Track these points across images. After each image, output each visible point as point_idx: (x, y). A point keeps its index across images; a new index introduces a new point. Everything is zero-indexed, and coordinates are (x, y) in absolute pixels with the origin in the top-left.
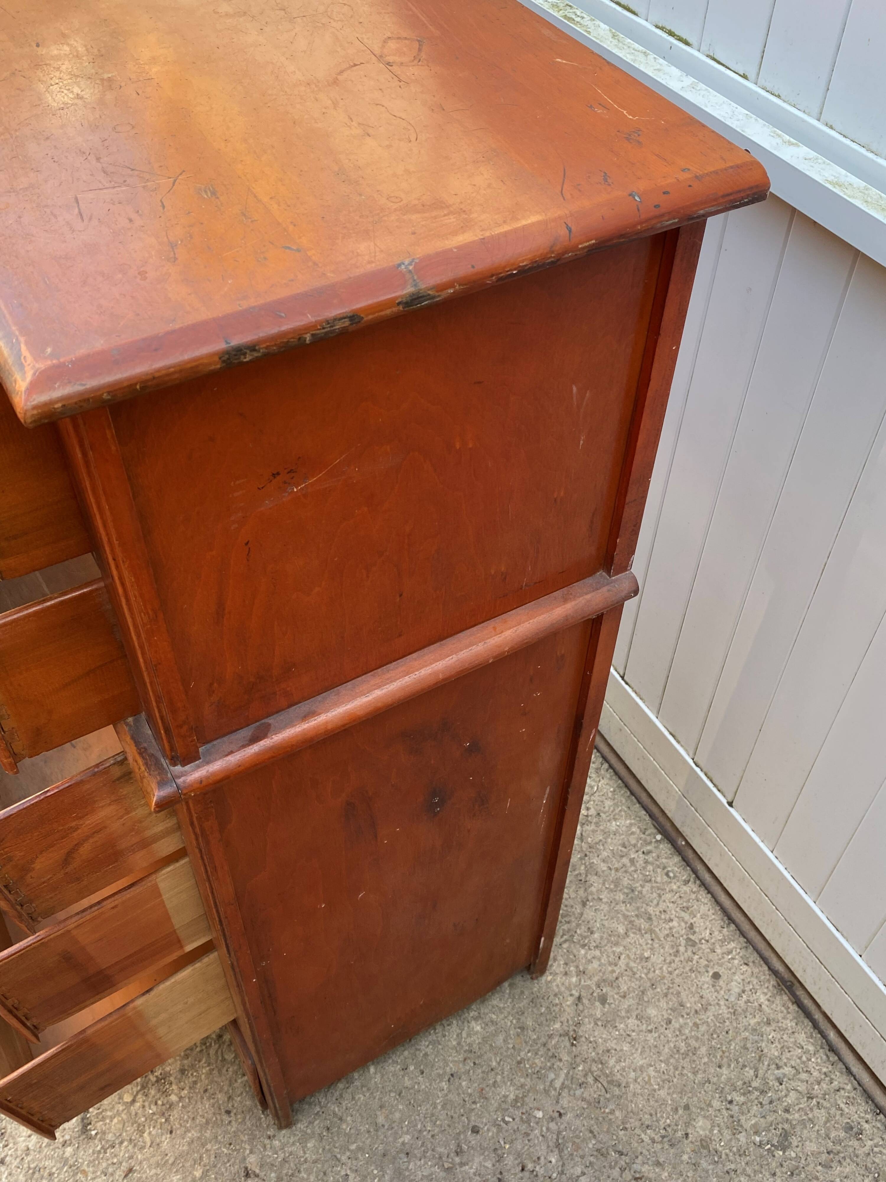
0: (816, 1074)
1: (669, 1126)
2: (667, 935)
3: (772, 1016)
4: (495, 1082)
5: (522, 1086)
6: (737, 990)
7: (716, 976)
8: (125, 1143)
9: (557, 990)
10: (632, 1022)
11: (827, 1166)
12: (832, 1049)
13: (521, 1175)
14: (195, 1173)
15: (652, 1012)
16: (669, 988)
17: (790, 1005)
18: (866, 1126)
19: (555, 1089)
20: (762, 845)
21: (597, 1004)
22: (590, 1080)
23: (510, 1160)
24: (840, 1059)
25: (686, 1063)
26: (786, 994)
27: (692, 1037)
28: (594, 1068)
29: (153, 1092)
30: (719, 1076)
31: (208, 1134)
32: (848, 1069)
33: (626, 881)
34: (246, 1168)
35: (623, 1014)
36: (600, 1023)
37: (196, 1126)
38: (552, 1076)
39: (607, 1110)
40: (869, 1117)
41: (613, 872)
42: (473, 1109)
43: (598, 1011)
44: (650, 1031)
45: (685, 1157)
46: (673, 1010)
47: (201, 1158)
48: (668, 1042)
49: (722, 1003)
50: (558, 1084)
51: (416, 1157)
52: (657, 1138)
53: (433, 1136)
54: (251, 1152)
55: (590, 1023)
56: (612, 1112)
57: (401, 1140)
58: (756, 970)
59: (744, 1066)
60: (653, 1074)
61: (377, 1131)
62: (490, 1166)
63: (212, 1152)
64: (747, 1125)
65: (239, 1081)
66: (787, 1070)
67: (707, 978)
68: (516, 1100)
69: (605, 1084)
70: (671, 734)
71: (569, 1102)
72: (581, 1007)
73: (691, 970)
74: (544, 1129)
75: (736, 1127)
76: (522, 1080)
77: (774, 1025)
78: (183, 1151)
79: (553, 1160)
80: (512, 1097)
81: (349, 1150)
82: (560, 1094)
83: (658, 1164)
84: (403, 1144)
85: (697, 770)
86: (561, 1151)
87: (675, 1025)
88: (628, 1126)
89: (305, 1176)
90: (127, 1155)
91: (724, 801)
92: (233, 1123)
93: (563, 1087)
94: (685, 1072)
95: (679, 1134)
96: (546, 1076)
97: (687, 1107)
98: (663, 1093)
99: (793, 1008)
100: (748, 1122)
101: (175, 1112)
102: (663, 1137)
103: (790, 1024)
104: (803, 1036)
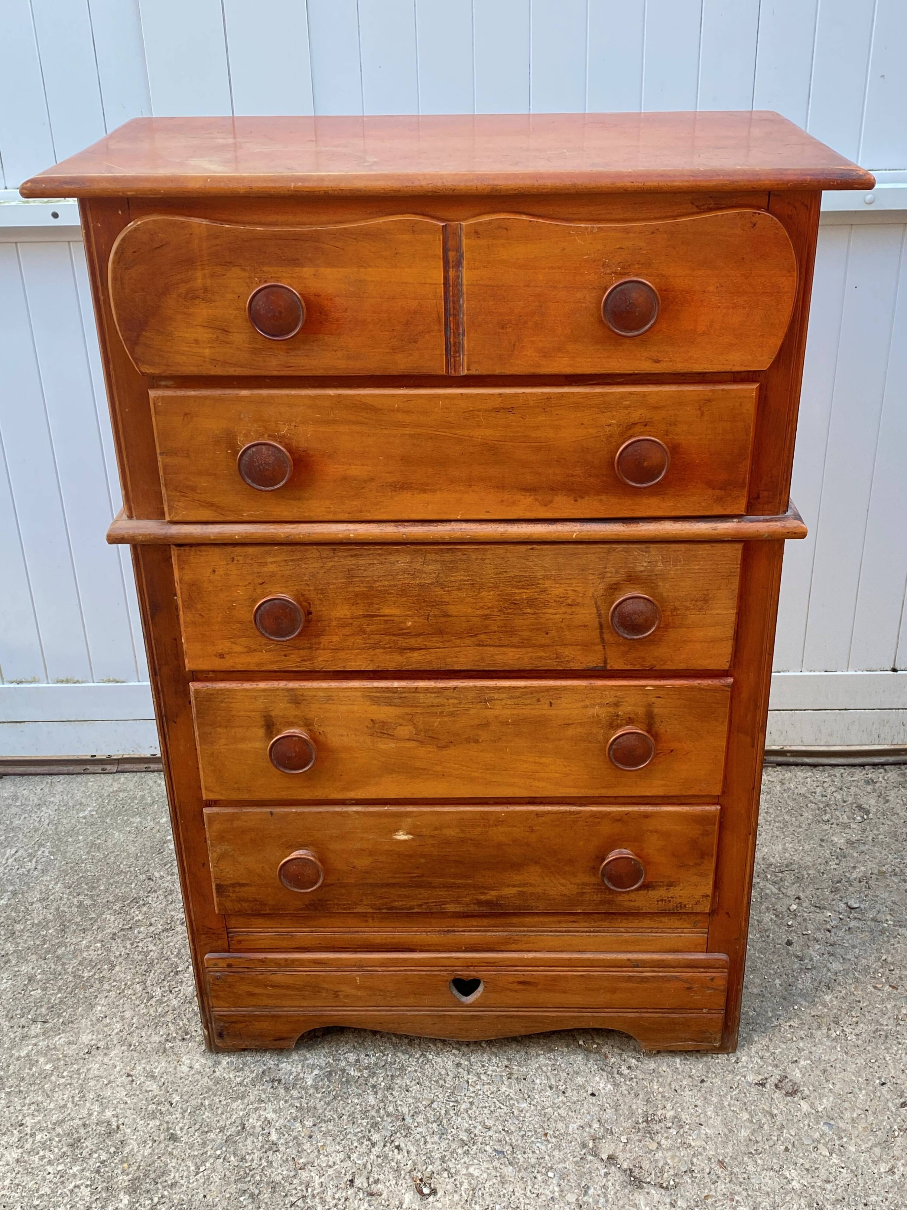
0: (827, 780)
1: (831, 853)
4: (758, 921)
5: (767, 908)
8: (695, 1160)
11: (887, 801)
12: (815, 766)
13: (833, 933)
14: (744, 1119)
17: (776, 769)
18: (870, 775)
22: (780, 875)
23: (819, 935)
27: (774, 818)
28: (773, 870)
30: (808, 818)
34: (756, 1084)
37: (704, 1106)
38: (768, 891)
39: (806, 876)
40: (864, 772)
42: (773, 939)
45: (855, 854)
47: (733, 1111)
48: (772, 829)
50: (776, 890)
51: (794, 982)
52: (837, 861)
53: (783, 967)
54: (744, 1077)
56: (809, 875)
57: (778, 986)
59: (807, 805)
60: (791, 845)
61: (764, 996)
62: (819, 947)
63: (732, 1102)
65: (678, 1066)
66: (818, 790)
69: (786, 869)
71: (791, 891)
74: (805, 910)
75: (846, 826)
76: (763, 907)
78: (722, 1121)
79: (830, 914)
80: (773, 917)
81: (771, 1017)
82: (784, 893)
83: (854, 868)
84: (781, 985)
86: (825, 908)
88: (822, 871)
89: (780, 1050)
90: (706, 1162)
92: (714, 1081)
93: (779, 889)
94: (797, 831)
95: (838, 851)
96: (767, 895)
97: (822, 840)
98: (807, 847)
99: (779, 768)
100: (845, 819)
101: (683, 1117)
102: (837, 858)
103: (789, 775)
104: (800, 774)
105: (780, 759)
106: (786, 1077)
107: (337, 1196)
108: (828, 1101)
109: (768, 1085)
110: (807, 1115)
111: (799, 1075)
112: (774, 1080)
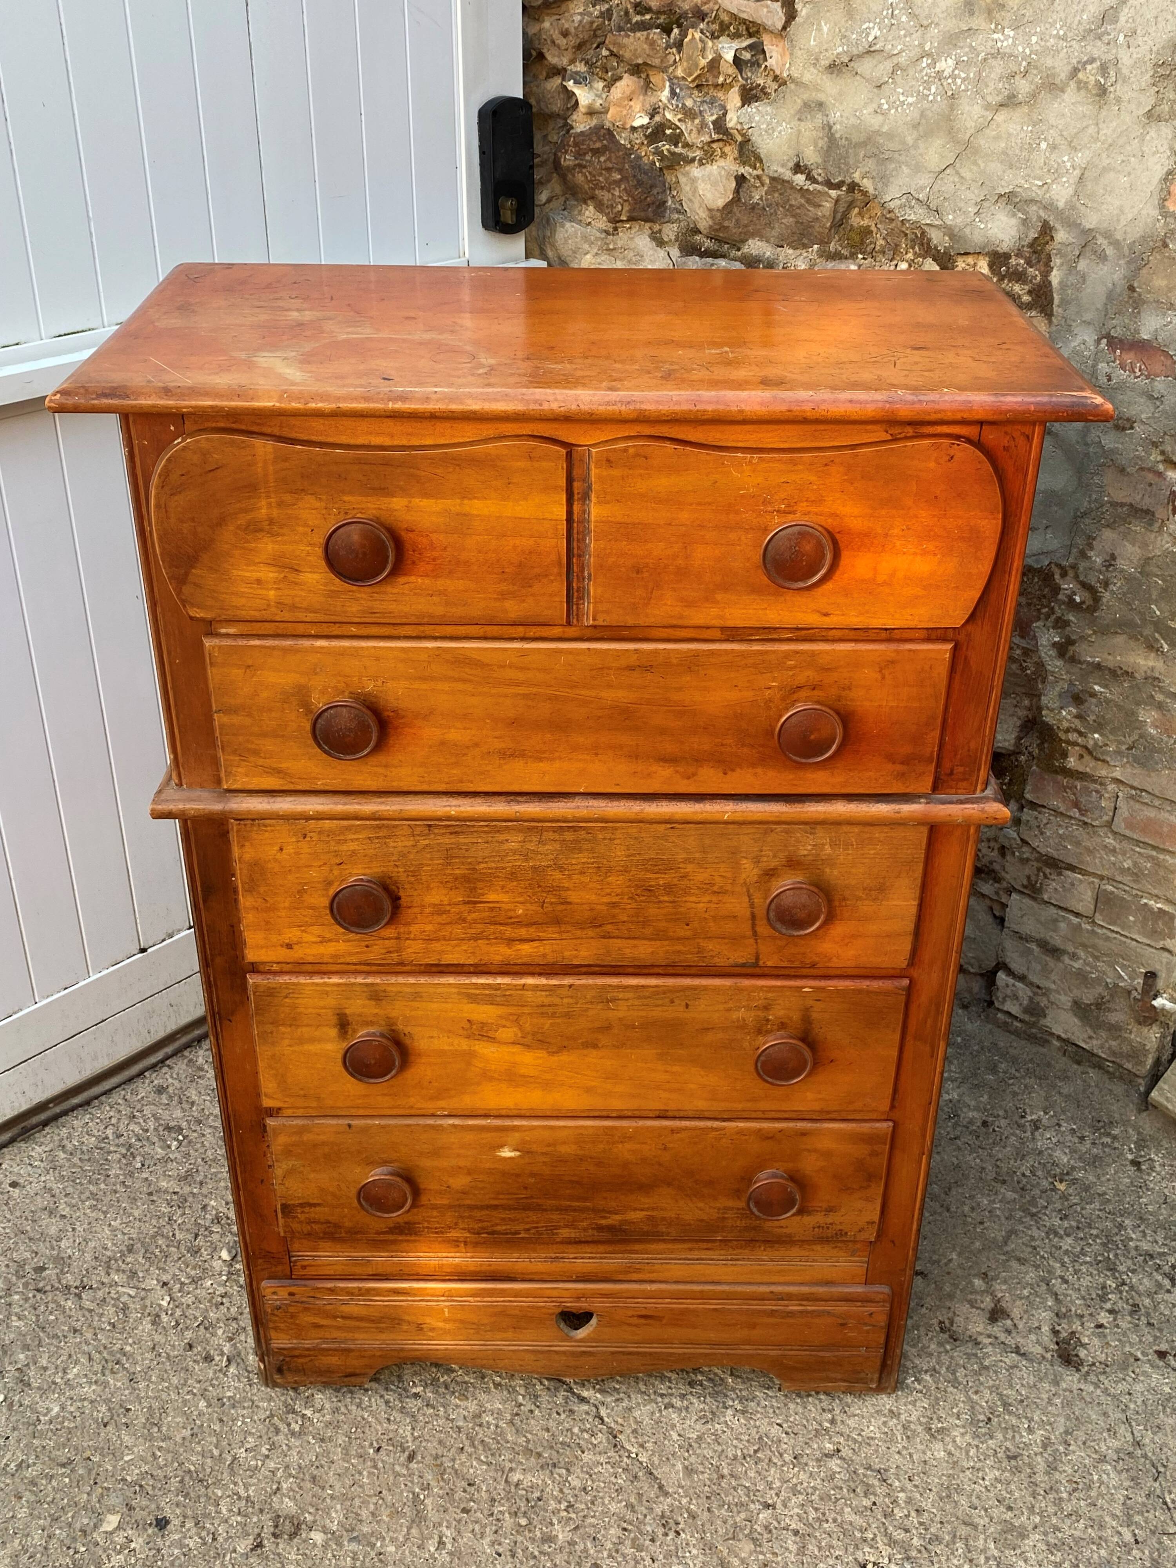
0: (111, 1114)
1: (168, 1204)
3: (57, 1143)
6: (29, 1169)
7: (14, 1185)
10: (64, 1244)
12: (87, 1103)
15: (53, 1231)
16: (26, 1219)
17: (45, 1131)
18: (156, 1083)
19: (139, 1293)
21: (44, 1274)
24: (96, 1098)
25: (106, 1199)
26: (33, 1134)
27: (79, 1197)
30: (117, 1176)
32: (105, 1093)
34: (252, 1550)
35: (55, 1252)
36: (66, 1269)
38: (124, 1298)
40: (147, 1081)
43: (51, 1273)
44: (74, 1229)
45: (195, 1191)
46: (50, 1214)
48: (85, 1214)
49: (43, 1179)
50: (133, 1292)
52: (180, 1211)
55: (66, 1278)
58: (7, 1157)
59: (107, 1159)
60: (118, 1222)
64: (162, 1153)
66: (109, 1132)
67: (16, 1192)
72: (48, 1288)
75: (165, 1161)
77: (65, 1142)
82: (145, 1289)
87: (66, 1211)
93: (136, 1287)
94: (115, 1199)
95: (175, 1197)
96: (126, 1302)
97: (150, 1194)
98: (137, 1213)
99: (48, 1129)
100: (159, 1153)
102: (179, 1208)
103: (64, 1131)
104: (78, 1122)
105: (43, 1116)
106: (279, 1516)
108: (337, 1512)
109: (265, 1542)
110: (325, 1546)
111: (290, 1504)
112: (268, 1530)
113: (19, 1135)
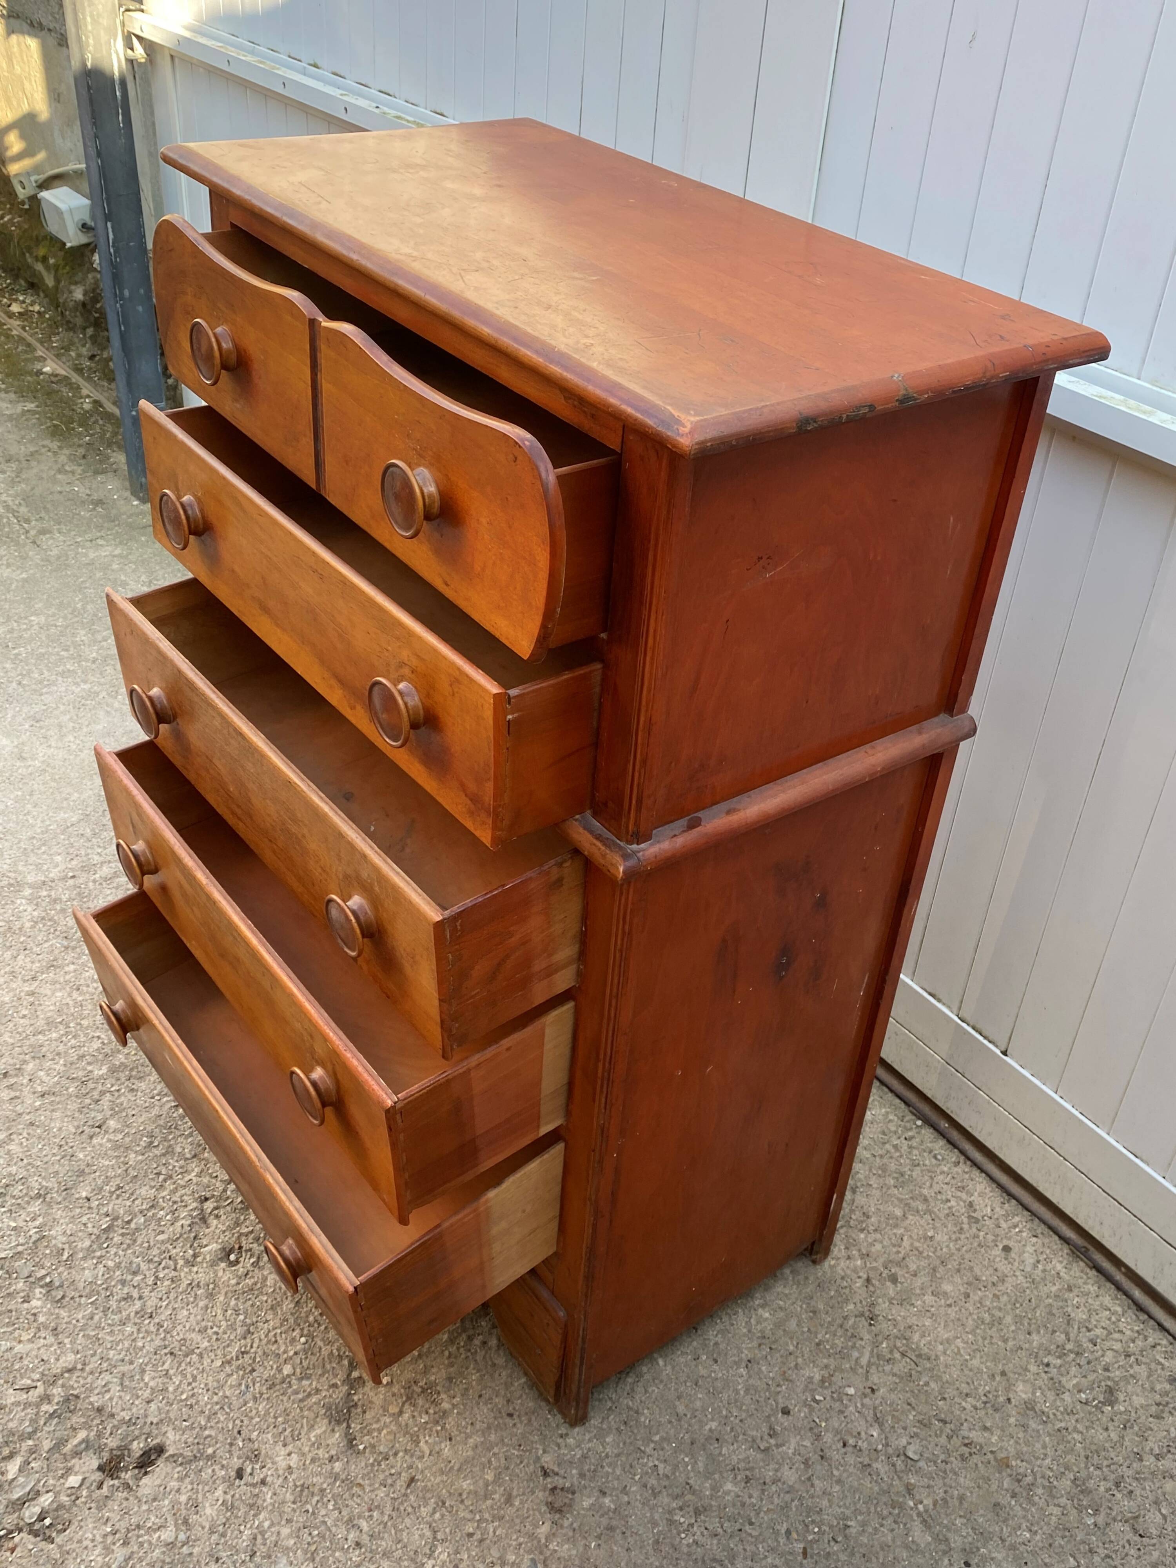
0: (1128, 1333)
1: (989, 1392)
2: (948, 1215)
3: (1072, 1282)
4: (797, 1365)
5: (826, 1367)
6: (1032, 1261)
7: (1007, 1249)
8: (401, 1454)
9: (843, 1274)
10: (929, 1299)
11: (1159, 1417)
12: (1140, 1308)
13: (843, 1450)
14: (486, 1477)
15: (947, 1287)
16: (960, 1264)
17: (1088, 1270)
19: (862, 1367)
20: (1044, 1088)
21: (888, 1284)
22: (897, 1355)
23: (828, 1438)
24: (1151, 1317)
25: (993, 1332)
26: (1082, 1260)
27: (995, 1308)
28: (899, 1344)
29: (420, 1402)
30: (1030, 1342)
31: (493, 1437)
32: (1160, 1325)
33: (893, 1166)
34: (543, 1468)
35: (918, 1291)
36: (895, 1302)
37: (477, 1431)
38: (855, 1354)
39: (921, 1383)
41: (878, 1159)
42: (779, 1392)
43: (891, 1290)
44: (950, 1306)
45: (1012, 1420)
46: (969, 1284)
47: (490, 1462)
48: (970, 1314)
49: (1018, 1273)
50: (864, 1361)
51: (727, 1442)
52: (979, 1405)
53: (741, 1421)
54: (544, 1452)
55: (884, 1303)
56: (927, 1384)
57: (707, 1427)
58: (1047, 1241)
59: (1054, 1332)
60: (961, 1345)
61: (679, 1420)
62: (809, 1444)
63: (501, 1455)
64: (1070, 1385)
65: (516, 1384)
66: (1098, 1331)
67: (997, 1252)
68: (823, 1381)
69: (914, 1358)
70: (930, 994)
71: (880, 1378)
72: (871, 1288)
73: (979, 1245)
74: (859, 1405)
75: (1058, 1390)
76: (825, 1361)
77: (1076, 1291)
78: (468, 1457)
79: (875, 1434)
80: (817, 1377)
81: (652, 1441)
82: (868, 1372)
83: (985, 1428)
84: (711, 1430)
85: (964, 1025)
86: (881, 1425)
87: (975, 1297)
88: (946, 1396)
89: (610, 1470)
90: (405, 1465)
91: (998, 1052)
92: (519, 1425)
93: (869, 1364)
94: (994, 1340)
95: (1001, 1399)
96: (849, 1356)
97: (1003, 1374)
98: (975, 1362)
99: (1093, 1273)
100: (1070, 1382)
101: (450, 1419)
102: (985, 1403)
103: (1092, 1288)
104: (1108, 1298)
105: (1106, 1265)
106: (573, 1493)
107: (185, 1198)
108: (569, 1550)
109: (549, 1480)
110: (532, 1536)
111: (585, 1504)
112: (559, 1482)
113: (1075, 1246)
